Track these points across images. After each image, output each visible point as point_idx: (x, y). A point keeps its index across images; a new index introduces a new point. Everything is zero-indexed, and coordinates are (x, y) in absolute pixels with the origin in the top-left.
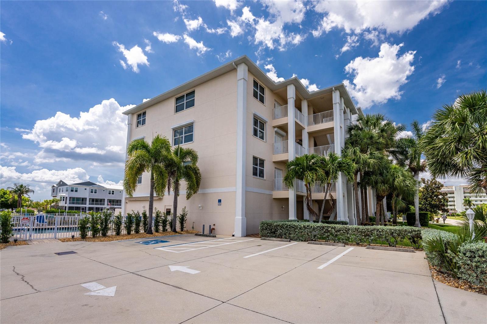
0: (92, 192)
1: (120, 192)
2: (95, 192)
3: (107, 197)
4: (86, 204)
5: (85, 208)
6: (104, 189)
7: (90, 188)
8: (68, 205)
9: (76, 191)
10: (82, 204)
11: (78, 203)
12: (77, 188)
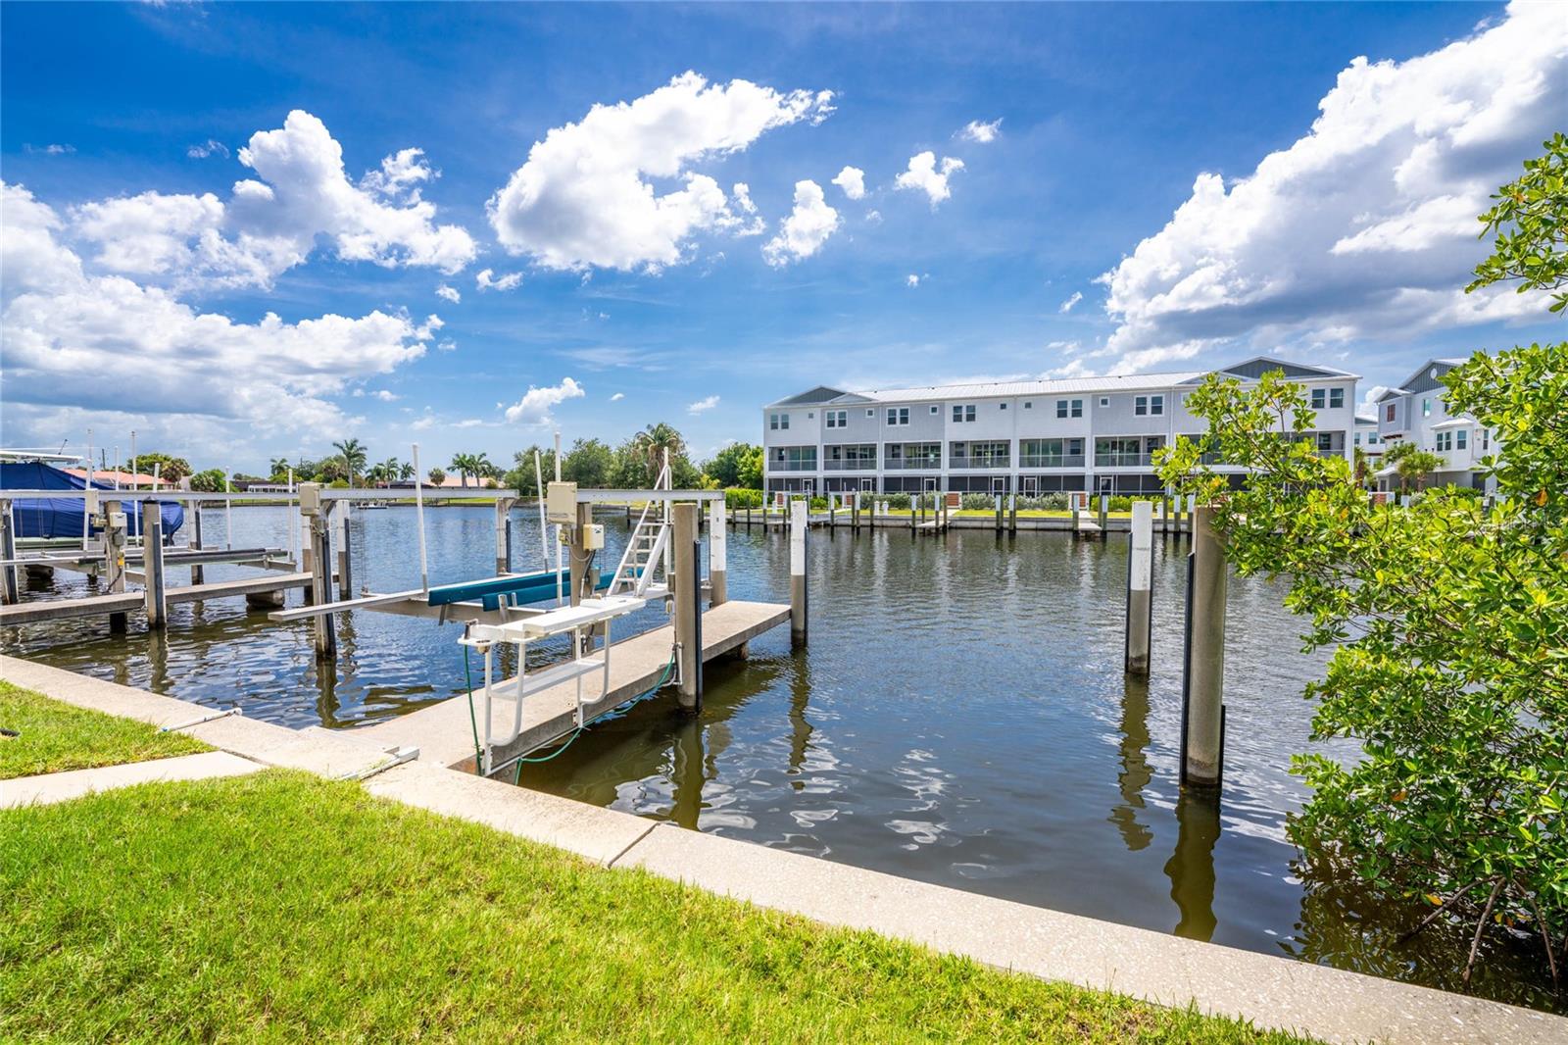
0: (831, 424)
1: (934, 410)
2: (842, 423)
3: (882, 436)
4: (815, 468)
5: (815, 480)
6: (869, 407)
7: (823, 412)
8: (768, 474)
9: (785, 426)
10: (806, 467)
11: (794, 467)
12: (785, 417)
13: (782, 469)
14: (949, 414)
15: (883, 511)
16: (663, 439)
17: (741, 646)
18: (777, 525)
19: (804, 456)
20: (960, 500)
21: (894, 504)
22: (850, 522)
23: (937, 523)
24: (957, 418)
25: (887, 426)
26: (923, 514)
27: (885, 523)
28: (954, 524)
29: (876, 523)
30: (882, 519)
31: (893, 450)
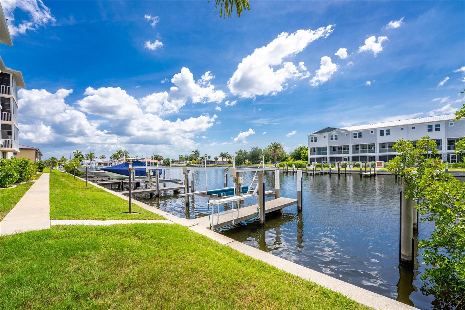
0: (332, 139)
1: (372, 132)
2: (336, 139)
3: (351, 143)
5: (326, 158)
6: (346, 133)
7: (329, 135)
8: (310, 156)
9: (316, 141)
10: (323, 154)
11: (319, 154)
12: (316, 138)
13: (315, 155)
14: (378, 133)
15: (350, 168)
16: (276, 147)
17: (280, 209)
18: (311, 173)
19: (323, 150)
20: (383, 164)
21: (354, 166)
22: (337, 172)
23: (370, 173)
24: (382, 134)
25: (353, 139)
26: (366, 169)
27: (351, 173)
28: (379, 173)
29: (347, 172)
30: (350, 171)
31: (356, 147)
